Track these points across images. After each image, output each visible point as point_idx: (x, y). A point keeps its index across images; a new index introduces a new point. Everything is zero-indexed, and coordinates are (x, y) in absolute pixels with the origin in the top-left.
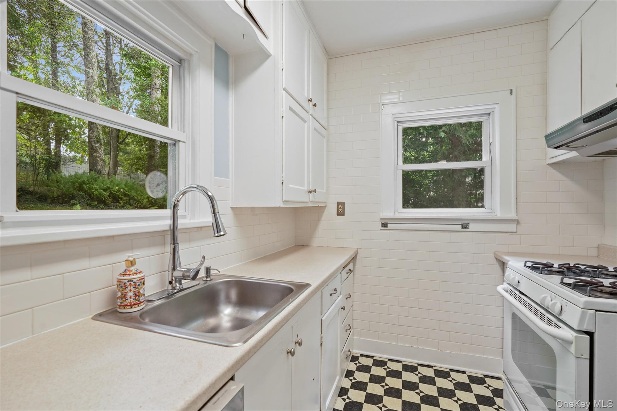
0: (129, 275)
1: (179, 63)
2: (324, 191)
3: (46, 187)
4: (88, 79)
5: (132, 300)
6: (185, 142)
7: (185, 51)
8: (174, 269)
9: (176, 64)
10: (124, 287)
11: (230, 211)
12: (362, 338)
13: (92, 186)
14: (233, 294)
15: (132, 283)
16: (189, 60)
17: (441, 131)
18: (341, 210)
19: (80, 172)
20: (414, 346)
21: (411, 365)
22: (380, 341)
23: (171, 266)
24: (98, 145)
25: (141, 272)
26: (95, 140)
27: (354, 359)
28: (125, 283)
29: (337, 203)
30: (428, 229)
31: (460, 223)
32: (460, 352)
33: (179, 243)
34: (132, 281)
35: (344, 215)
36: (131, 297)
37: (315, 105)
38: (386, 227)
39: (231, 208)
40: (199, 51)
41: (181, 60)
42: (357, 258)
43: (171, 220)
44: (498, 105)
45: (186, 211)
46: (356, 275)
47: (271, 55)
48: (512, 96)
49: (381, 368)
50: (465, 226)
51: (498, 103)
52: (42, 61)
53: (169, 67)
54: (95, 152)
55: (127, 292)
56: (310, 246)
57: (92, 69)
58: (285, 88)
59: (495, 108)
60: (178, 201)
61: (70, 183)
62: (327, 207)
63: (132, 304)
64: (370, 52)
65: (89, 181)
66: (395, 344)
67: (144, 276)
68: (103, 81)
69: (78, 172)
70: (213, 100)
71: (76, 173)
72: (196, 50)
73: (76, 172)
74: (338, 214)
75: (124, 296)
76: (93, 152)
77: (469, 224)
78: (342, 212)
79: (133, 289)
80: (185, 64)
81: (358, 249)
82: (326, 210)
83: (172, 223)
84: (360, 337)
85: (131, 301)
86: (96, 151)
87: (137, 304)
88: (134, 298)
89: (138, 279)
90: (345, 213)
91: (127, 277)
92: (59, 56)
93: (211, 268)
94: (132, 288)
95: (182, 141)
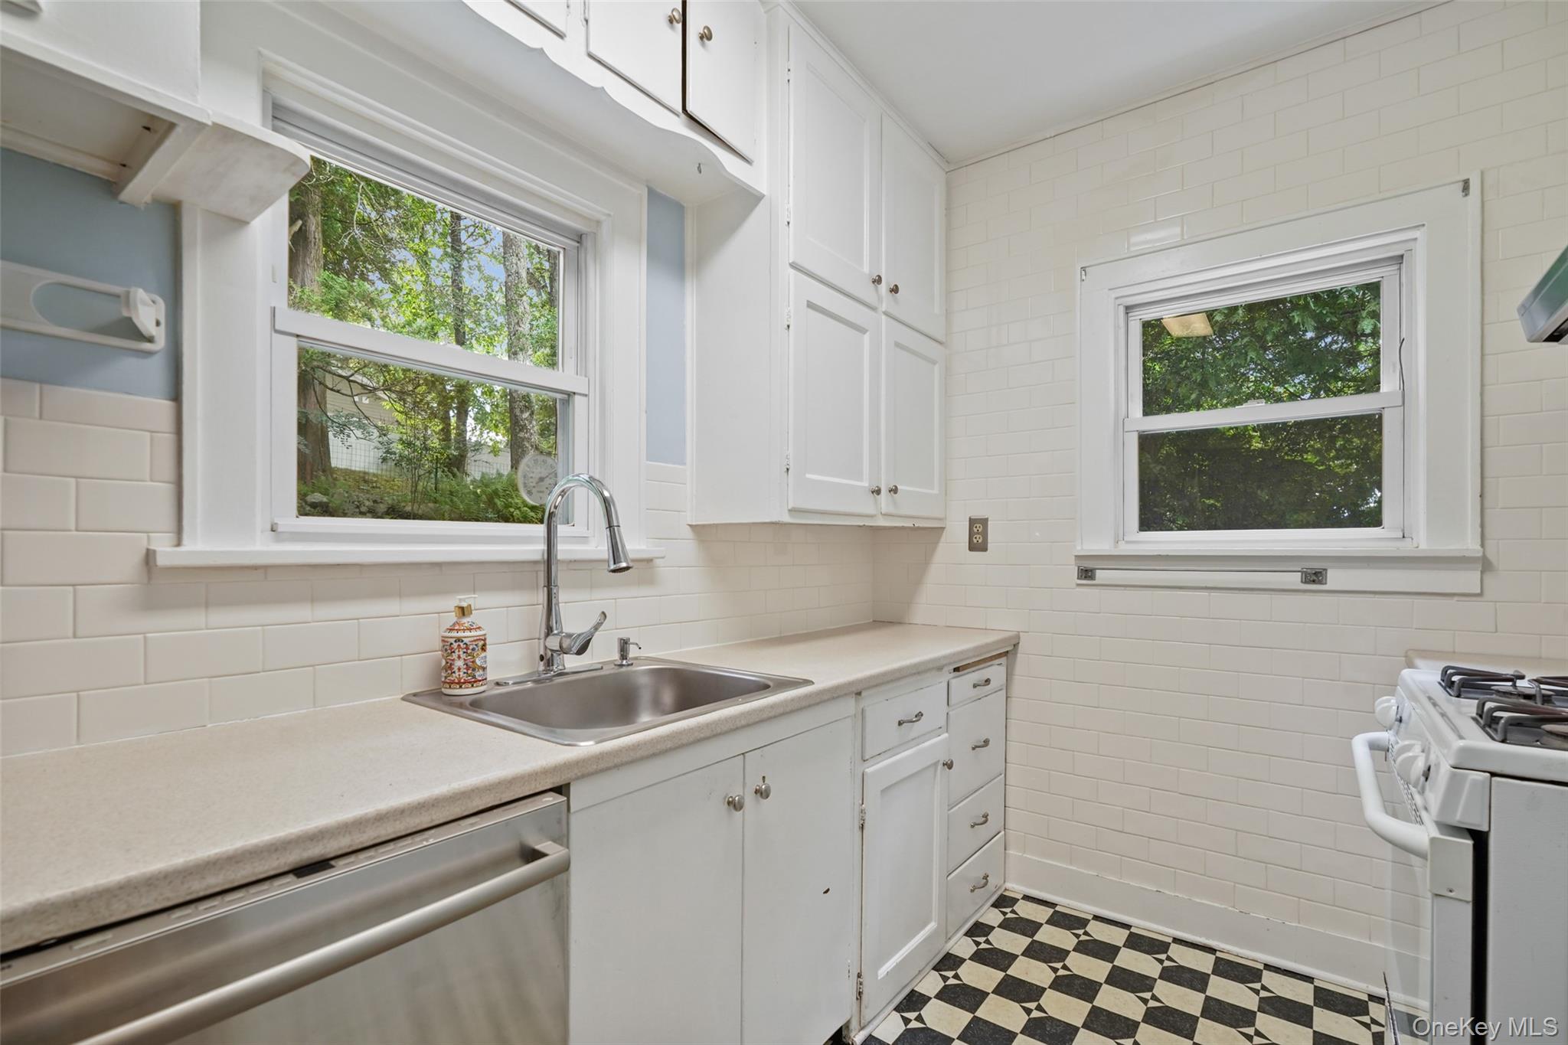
0: (458, 631)
1: (578, 242)
2: (936, 491)
3: (431, 505)
4: (510, 278)
5: (461, 673)
6: (586, 395)
7: (585, 218)
8: (549, 631)
9: (569, 244)
10: (449, 651)
11: (688, 533)
12: (1028, 856)
13: (510, 500)
14: (668, 697)
15: (462, 644)
16: (595, 233)
17: (1364, 316)
18: (978, 536)
19: (492, 472)
20: (1167, 892)
21: (1152, 938)
22: (1075, 868)
23: (544, 630)
24: (526, 415)
25: (479, 628)
26: (521, 404)
27: (1003, 902)
28: (451, 644)
29: (970, 519)
30: (1204, 585)
31: (1300, 569)
32: (1299, 923)
33: (559, 584)
34: (462, 641)
35: (985, 549)
36: (459, 669)
37: (895, 290)
38: (1092, 578)
39: (690, 526)
40: (612, 214)
41: (581, 236)
42: (1019, 655)
43: (544, 543)
44: (1423, 229)
45: (588, 529)
46: (1013, 699)
47: (764, 196)
48: (1468, 198)
49: (1068, 932)
50: (1315, 577)
51: (1424, 225)
52: (436, 252)
53: (559, 252)
54: (520, 430)
55: (453, 660)
56: (906, 623)
57: (517, 256)
58: (793, 263)
59: (1416, 239)
60: (556, 507)
61: (472, 496)
62: (945, 532)
63: (462, 681)
64: (1051, 137)
65: (505, 491)
66: (1114, 879)
67: (485, 635)
68: (543, 277)
69: (487, 474)
70: (644, 308)
71: (483, 475)
72: (607, 212)
73: (483, 473)
74: (973, 547)
75: (449, 667)
76: (517, 431)
77: (1326, 570)
78: (980, 541)
79: (463, 656)
80: (588, 243)
81: (1021, 633)
82: (943, 539)
83: (546, 548)
84: (1024, 852)
85: (459, 675)
86: (523, 428)
87: (470, 682)
88: (465, 671)
89: (472, 639)
90: (989, 546)
91: (454, 634)
92: (463, 236)
93: (631, 641)
94: (461, 653)
95: (580, 394)
